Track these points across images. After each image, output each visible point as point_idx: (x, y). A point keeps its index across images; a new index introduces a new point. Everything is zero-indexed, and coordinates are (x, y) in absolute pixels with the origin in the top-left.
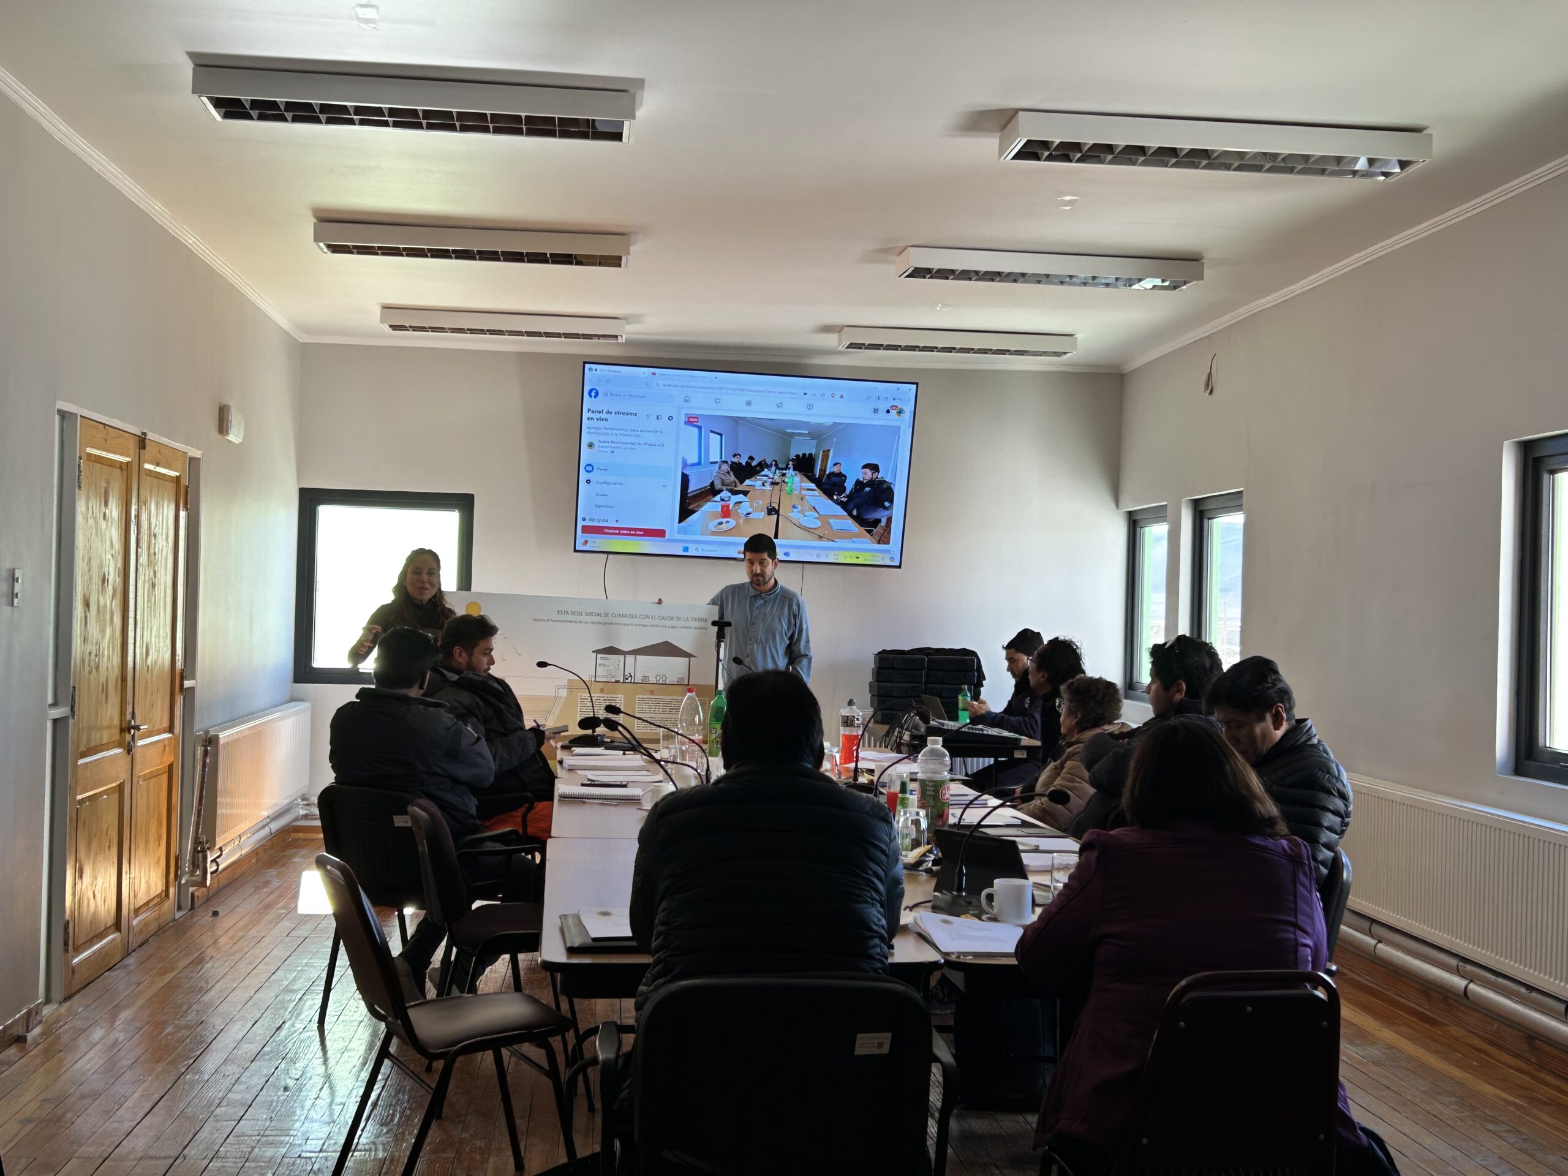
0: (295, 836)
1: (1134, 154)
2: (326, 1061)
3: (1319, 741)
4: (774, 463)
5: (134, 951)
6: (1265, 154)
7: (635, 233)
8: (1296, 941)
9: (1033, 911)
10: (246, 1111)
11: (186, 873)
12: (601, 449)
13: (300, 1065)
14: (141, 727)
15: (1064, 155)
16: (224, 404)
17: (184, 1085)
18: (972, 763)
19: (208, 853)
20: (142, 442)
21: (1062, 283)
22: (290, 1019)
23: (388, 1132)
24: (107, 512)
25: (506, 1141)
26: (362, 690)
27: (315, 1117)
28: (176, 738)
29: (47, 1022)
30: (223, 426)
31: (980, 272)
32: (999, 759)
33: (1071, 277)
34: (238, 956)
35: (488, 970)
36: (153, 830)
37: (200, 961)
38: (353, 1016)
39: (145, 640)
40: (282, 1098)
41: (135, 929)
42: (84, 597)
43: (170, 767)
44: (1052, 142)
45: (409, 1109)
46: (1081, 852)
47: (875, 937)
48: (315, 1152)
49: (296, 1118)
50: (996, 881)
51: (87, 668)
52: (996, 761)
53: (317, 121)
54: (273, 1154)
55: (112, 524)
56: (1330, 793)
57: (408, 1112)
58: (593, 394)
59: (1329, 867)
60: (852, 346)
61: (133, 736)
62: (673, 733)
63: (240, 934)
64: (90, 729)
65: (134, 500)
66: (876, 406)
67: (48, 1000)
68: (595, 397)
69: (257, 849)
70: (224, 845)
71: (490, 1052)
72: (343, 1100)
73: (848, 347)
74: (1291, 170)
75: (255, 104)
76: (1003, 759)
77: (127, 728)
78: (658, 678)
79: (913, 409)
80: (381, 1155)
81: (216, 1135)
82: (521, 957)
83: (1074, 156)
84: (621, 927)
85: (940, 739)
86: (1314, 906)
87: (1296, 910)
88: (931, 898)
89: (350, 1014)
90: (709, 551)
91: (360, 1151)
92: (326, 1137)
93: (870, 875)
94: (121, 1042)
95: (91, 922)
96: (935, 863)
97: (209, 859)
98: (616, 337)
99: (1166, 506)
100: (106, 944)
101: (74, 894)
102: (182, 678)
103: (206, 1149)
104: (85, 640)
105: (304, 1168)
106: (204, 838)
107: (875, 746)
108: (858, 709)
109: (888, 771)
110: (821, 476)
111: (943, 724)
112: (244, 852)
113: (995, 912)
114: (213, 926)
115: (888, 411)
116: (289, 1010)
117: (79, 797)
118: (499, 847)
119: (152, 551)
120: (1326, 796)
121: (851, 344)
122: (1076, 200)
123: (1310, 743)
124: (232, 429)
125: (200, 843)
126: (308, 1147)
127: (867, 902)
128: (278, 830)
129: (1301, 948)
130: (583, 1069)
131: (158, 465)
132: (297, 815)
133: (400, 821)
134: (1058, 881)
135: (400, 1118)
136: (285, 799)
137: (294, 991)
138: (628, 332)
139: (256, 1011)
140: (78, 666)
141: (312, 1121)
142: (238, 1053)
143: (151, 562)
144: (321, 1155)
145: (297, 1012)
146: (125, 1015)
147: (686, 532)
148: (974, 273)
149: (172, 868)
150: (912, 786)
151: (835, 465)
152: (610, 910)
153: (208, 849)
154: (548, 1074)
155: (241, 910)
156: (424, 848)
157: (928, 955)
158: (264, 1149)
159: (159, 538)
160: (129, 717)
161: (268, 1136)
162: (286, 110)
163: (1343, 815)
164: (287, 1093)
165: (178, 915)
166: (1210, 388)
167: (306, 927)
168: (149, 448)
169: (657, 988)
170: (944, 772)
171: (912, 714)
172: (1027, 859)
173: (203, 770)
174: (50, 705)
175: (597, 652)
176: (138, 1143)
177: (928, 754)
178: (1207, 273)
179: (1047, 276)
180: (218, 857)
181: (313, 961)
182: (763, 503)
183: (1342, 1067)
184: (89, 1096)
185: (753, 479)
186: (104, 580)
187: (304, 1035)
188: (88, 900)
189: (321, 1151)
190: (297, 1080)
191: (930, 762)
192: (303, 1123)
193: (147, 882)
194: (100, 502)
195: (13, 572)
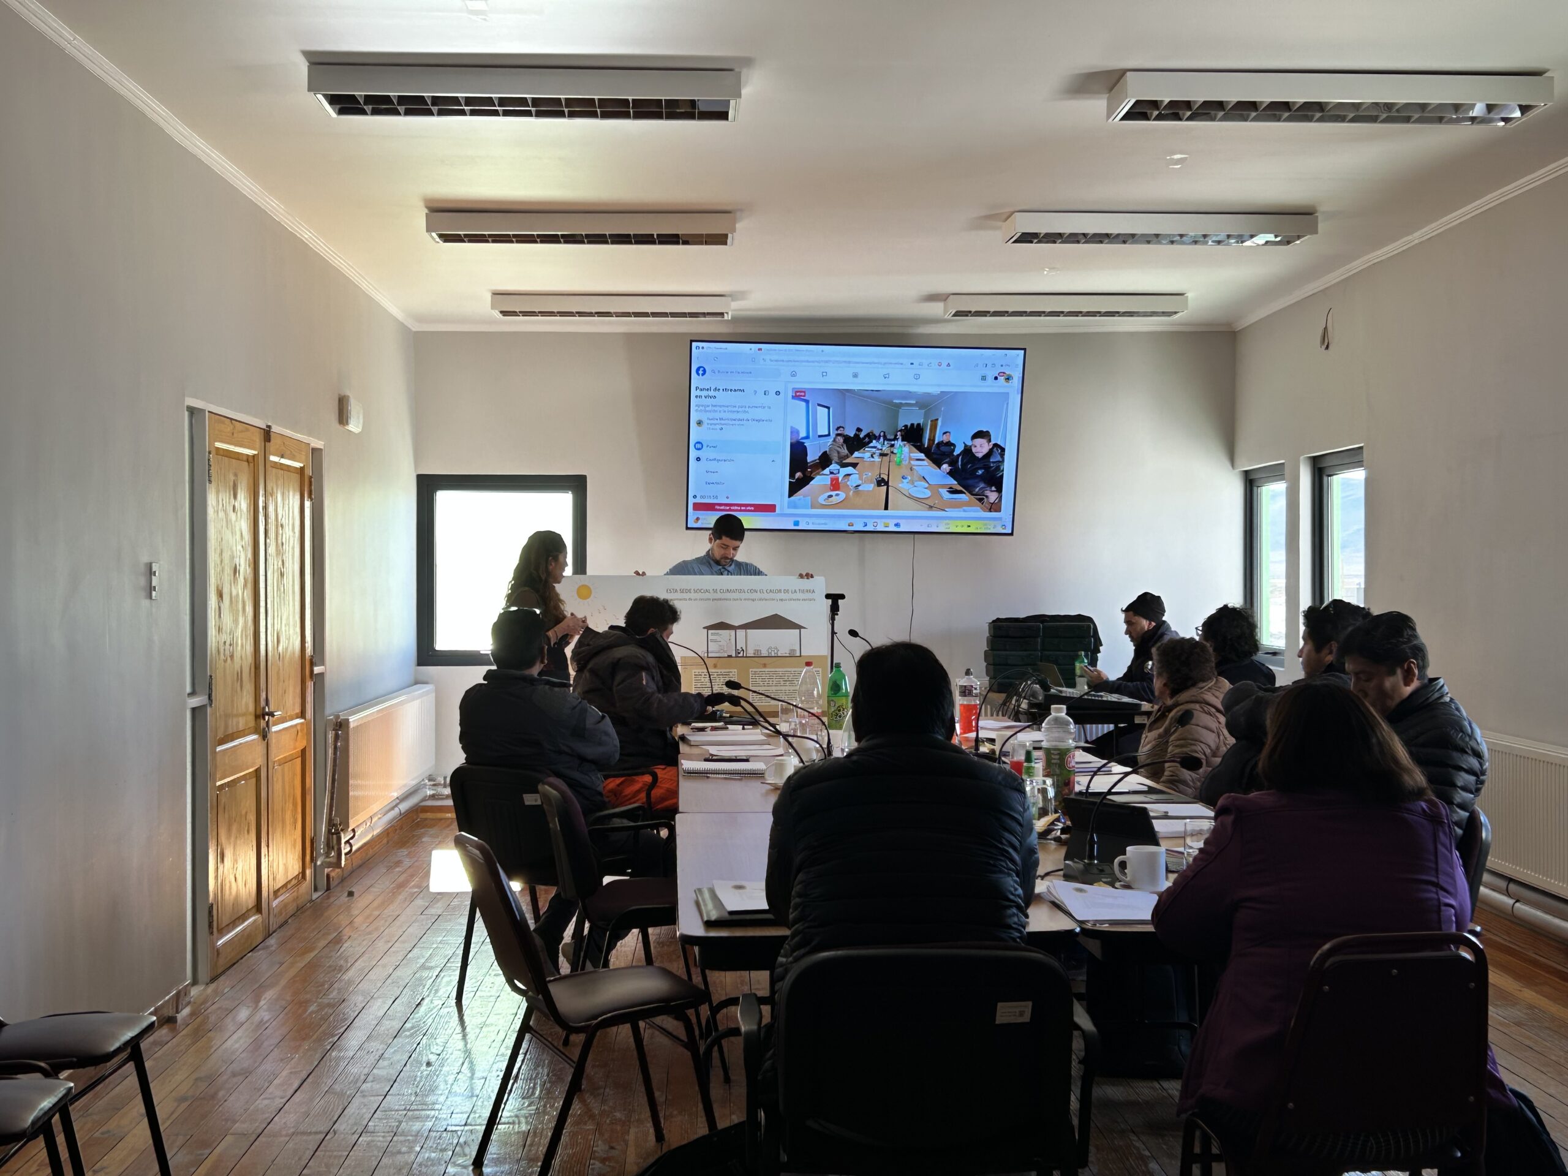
0: (423, 816)
1: (1245, 110)
2: (464, 1036)
3: (1451, 699)
4: (882, 434)
5: (274, 932)
6: (1377, 104)
7: (741, 210)
8: (1439, 899)
9: (1167, 878)
10: (392, 1086)
11: (321, 855)
12: (709, 426)
13: (440, 1041)
14: (275, 714)
15: (1173, 113)
16: (343, 394)
17: (330, 1061)
18: (1091, 729)
19: (342, 835)
20: (267, 434)
21: (1172, 242)
22: (428, 996)
23: (529, 1105)
24: (236, 504)
25: (647, 1113)
26: (489, 672)
27: (458, 1091)
28: (308, 724)
29: (195, 1003)
30: (343, 417)
31: (1088, 234)
32: (1119, 725)
33: (1181, 236)
34: (375, 935)
35: (619, 944)
36: (288, 815)
37: (338, 941)
38: (489, 991)
39: (276, 628)
40: (425, 1073)
41: (275, 912)
42: (218, 589)
43: (303, 751)
44: (1162, 101)
45: (550, 1082)
46: (1215, 818)
47: (1011, 907)
48: (461, 1126)
49: (440, 1092)
50: (1129, 849)
51: (222, 657)
52: (1116, 727)
53: (429, 113)
54: (420, 1127)
55: (241, 516)
56: (1463, 751)
57: (549, 1085)
58: (701, 372)
59: (1464, 827)
60: (958, 314)
61: (268, 723)
62: (792, 707)
63: (377, 913)
64: (227, 716)
65: (261, 492)
66: (983, 372)
67: (195, 982)
68: (703, 375)
69: (387, 829)
70: (358, 826)
71: (628, 1026)
72: (485, 1075)
73: (955, 315)
74: (1407, 120)
75: (369, 99)
76: (1122, 725)
77: (262, 715)
78: (770, 651)
79: (1021, 375)
80: (524, 1127)
81: (364, 1110)
82: (650, 930)
83: (1184, 115)
84: (756, 899)
85: (1064, 707)
86: (1455, 865)
87: (1437, 870)
88: (1062, 867)
89: (488, 988)
90: (819, 524)
91: (504, 1124)
92: (470, 1110)
93: (1005, 845)
94: (266, 1022)
95: (233, 905)
96: (1063, 831)
97: (343, 841)
98: (722, 314)
99: (1283, 464)
100: (248, 926)
101: (216, 877)
102: (312, 664)
103: (356, 1124)
104: (220, 630)
105: (451, 1141)
106: (338, 820)
107: (992, 715)
108: (976, 678)
109: (1011, 741)
110: (930, 446)
111: (1061, 692)
112: (375, 833)
113: (1128, 879)
114: (350, 906)
115: (996, 378)
116: (427, 987)
117: (219, 783)
118: (626, 823)
119: (280, 542)
120: (1459, 755)
121: (957, 312)
122: (1186, 158)
123: (1442, 701)
124: (352, 418)
125: (334, 825)
126: (454, 1122)
127: (1001, 872)
128: (407, 811)
129: (1443, 908)
130: (717, 1041)
131: (282, 456)
132: (424, 795)
133: (530, 800)
134: (1191, 848)
135: (541, 1091)
136: (413, 780)
137: (431, 968)
138: (733, 308)
139: (396, 988)
140: (214, 655)
141: (456, 1094)
142: (382, 1029)
143: (279, 552)
144: (467, 1128)
145: (434, 989)
146: (269, 995)
147: (795, 507)
148: (1082, 236)
149: (308, 850)
150: (1036, 754)
151: (945, 433)
152: (743, 883)
153: (342, 830)
154: (686, 1046)
155: (375, 890)
156: (555, 824)
157: (1060, 924)
158: (411, 1123)
159: (286, 528)
160: (263, 703)
161: (414, 1110)
162: (399, 104)
163: (1478, 774)
164: (430, 1069)
165: (315, 896)
166: (1326, 344)
167: (439, 905)
168: (275, 442)
169: (797, 960)
170: (1068, 739)
171: (1029, 682)
172: (1159, 826)
173: (335, 753)
174: (189, 694)
175: (709, 628)
176: (288, 1120)
177: (1053, 723)
178: (1321, 226)
179: (1157, 236)
180: (352, 838)
181: (448, 938)
182: (873, 475)
183: (1490, 1029)
184: (240, 1074)
185: (862, 450)
186: (235, 571)
187: (444, 1011)
188: (230, 882)
189: (466, 1125)
190: (439, 1055)
191: (1054, 730)
192: (447, 1098)
193: (285, 865)
194: (230, 495)
195: (150, 566)
